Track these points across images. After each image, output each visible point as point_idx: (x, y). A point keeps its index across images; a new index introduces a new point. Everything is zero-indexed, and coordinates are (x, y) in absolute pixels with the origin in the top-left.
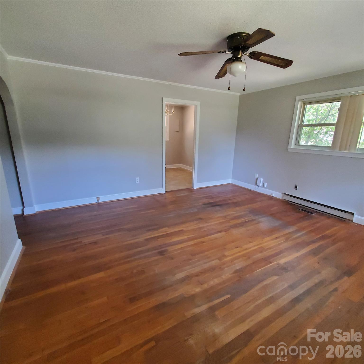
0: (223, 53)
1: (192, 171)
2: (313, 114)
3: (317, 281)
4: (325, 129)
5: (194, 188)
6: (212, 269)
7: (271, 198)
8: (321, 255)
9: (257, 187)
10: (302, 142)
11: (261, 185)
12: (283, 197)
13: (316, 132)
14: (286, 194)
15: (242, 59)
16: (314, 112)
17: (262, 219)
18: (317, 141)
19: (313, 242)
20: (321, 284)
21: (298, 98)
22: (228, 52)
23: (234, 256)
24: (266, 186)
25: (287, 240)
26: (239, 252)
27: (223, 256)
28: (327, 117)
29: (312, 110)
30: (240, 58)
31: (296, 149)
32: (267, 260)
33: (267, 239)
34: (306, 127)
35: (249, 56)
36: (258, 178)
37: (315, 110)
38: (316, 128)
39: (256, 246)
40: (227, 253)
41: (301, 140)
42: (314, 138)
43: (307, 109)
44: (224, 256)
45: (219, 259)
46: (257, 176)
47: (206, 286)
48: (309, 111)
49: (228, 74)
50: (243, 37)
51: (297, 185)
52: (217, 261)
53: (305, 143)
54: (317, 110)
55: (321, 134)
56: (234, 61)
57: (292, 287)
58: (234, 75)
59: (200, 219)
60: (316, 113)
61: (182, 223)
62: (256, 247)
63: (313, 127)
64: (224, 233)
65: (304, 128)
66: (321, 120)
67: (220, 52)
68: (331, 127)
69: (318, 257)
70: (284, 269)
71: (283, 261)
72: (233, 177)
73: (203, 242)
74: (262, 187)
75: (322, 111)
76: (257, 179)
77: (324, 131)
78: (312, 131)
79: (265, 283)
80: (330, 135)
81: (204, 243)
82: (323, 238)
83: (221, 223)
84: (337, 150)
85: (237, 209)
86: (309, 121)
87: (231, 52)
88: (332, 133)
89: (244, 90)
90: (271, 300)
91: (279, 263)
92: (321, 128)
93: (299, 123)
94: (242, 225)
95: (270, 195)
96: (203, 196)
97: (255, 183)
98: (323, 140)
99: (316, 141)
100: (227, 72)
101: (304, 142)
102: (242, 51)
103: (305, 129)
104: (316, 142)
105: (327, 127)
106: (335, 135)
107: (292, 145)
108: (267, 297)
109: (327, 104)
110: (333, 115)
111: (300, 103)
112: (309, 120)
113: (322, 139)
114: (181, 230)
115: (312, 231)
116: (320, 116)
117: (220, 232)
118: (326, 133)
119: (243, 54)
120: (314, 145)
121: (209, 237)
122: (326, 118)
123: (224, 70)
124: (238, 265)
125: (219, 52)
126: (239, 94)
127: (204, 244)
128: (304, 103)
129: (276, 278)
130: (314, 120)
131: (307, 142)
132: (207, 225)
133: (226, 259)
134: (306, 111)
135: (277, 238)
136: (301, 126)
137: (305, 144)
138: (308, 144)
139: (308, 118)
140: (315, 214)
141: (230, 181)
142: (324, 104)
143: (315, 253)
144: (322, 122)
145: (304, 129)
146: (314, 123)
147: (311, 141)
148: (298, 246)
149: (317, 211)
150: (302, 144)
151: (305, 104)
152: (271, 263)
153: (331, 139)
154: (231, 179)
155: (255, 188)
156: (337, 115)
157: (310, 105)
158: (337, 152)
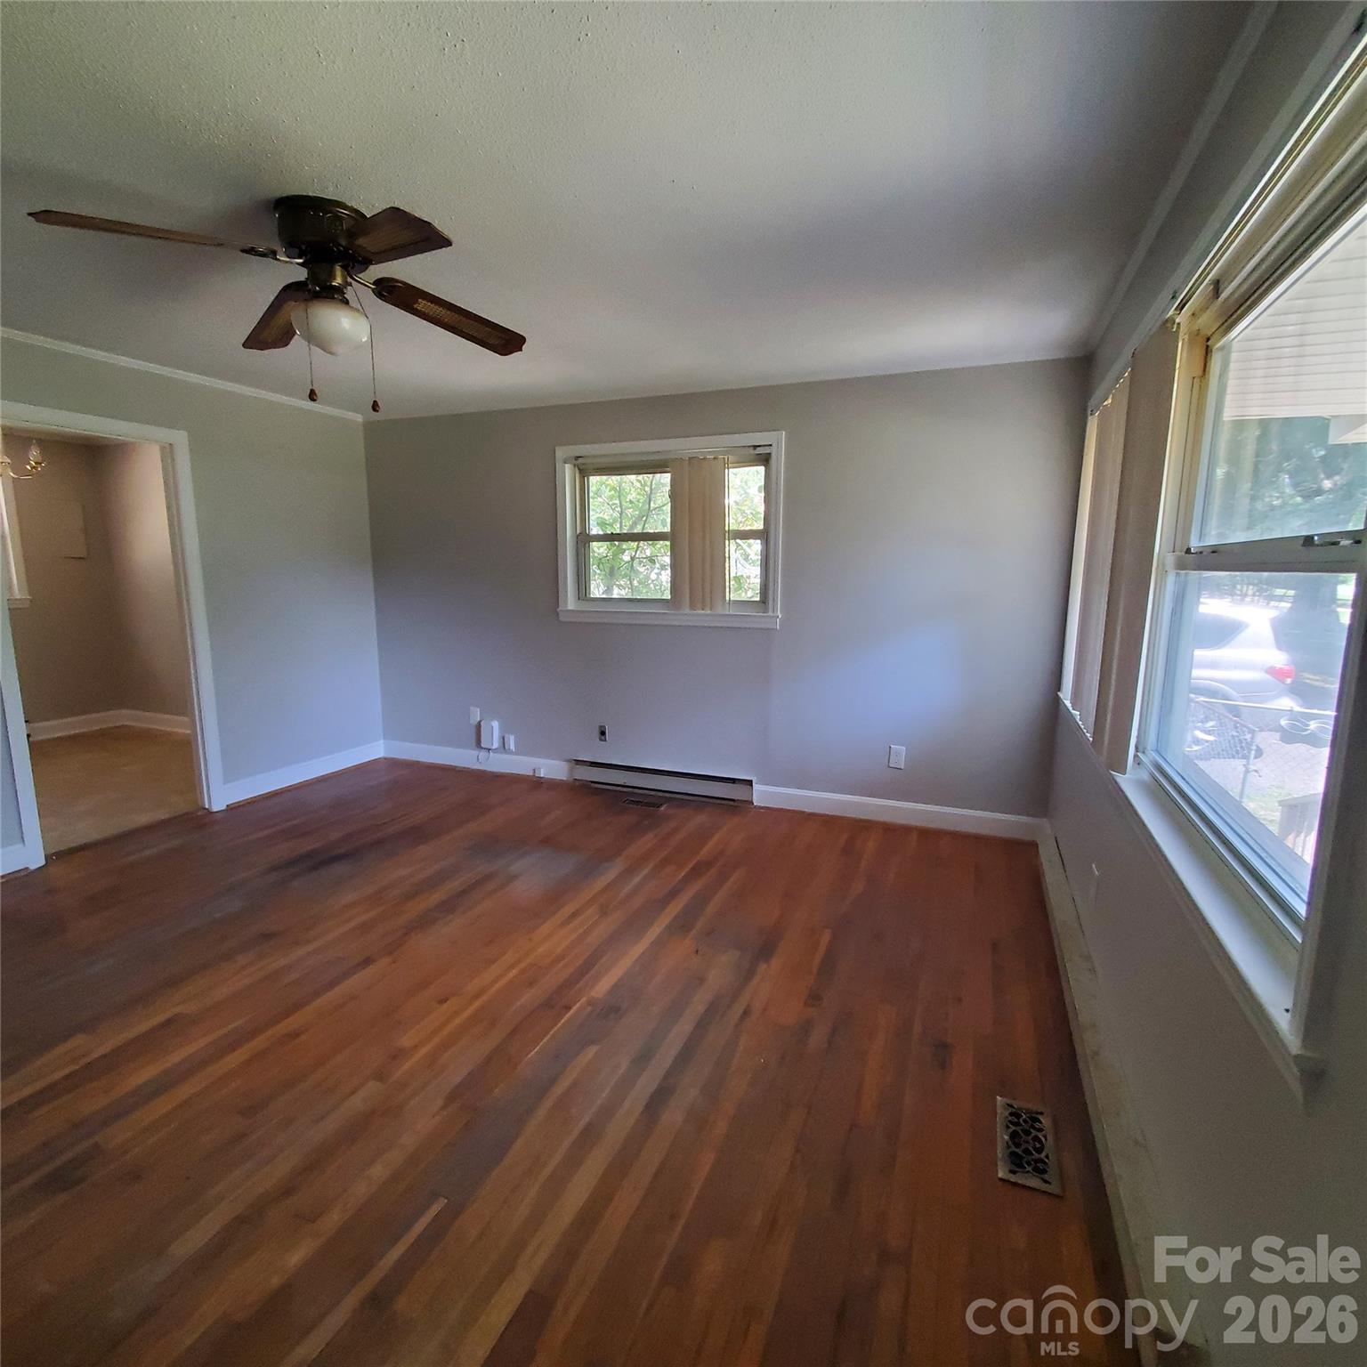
0: (263, 255)
1: (189, 732)
2: (611, 503)
3: (701, 1009)
4: (647, 549)
5: (215, 808)
6: (356, 1131)
7: (536, 783)
8: (700, 923)
9: (483, 754)
10: (597, 590)
11: (495, 745)
12: (571, 770)
13: (626, 558)
14: (578, 762)
15: (349, 293)
16: (611, 498)
17: (517, 867)
18: (635, 583)
19: (673, 894)
20: (714, 1010)
21: (561, 453)
22: (288, 259)
23: (436, 1040)
24: (512, 747)
25: (604, 912)
26: (457, 1013)
27: (394, 1057)
28: (646, 514)
29: (607, 493)
30: (340, 291)
31: (583, 611)
32: (555, 1004)
33: (545, 929)
34: (600, 544)
35: (373, 290)
36: (479, 723)
37: (613, 492)
38: (625, 545)
39: (512, 967)
40: (406, 1041)
41: (593, 585)
42: (625, 576)
43: (593, 489)
44: (397, 1055)
45: (380, 1076)
46: (476, 714)
47: (334, 1219)
48: (598, 494)
49: (297, 342)
50: (338, 218)
51: (604, 727)
52: (373, 1087)
53: (603, 593)
54: (620, 493)
55: (640, 562)
56: (317, 296)
57: (643, 1059)
58: (324, 347)
59: (267, 937)
60: (617, 502)
61: (174, 983)
62: (514, 972)
63: (617, 543)
64: (385, 961)
65: (594, 545)
66: (635, 524)
67: (251, 251)
68: (661, 542)
69: (694, 932)
70: (610, 1011)
71: (602, 988)
72: (389, 734)
73: (295, 1035)
74: (501, 753)
75: (632, 496)
76: (479, 726)
77: (648, 553)
78: (615, 555)
79: (559, 1089)
80: (663, 567)
81: (298, 1035)
82: (697, 871)
83: (365, 928)
84: (687, 611)
85: (423, 850)
86: (602, 524)
87: (301, 261)
88: (667, 560)
89: (375, 407)
90: (589, 1137)
91: (593, 997)
92: (638, 547)
93: (578, 532)
94: (448, 907)
95: (531, 774)
96: (261, 835)
97: (473, 741)
98: (650, 582)
99: (631, 583)
100: (295, 333)
101: (602, 588)
102: (344, 267)
103: (598, 549)
104: (632, 588)
105: (650, 542)
106: (674, 566)
107: (570, 602)
108: (575, 1134)
109: (640, 477)
110: (660, 508)
111: (568, 468)
112: (602, 522)
113: (647, 577)
114: (169, 1022)
115: (666, 862)
116: (630, 510)
117: (367, 962)
118: (652, 560)
119: (349, 280)
120: (629, 596)
121: (318, 1003)
122: (644, 518)
123: (279, 321)
124: (458, 1069)
125: (246, 248)
126: (359, 418)
127: (297, 1041)
128: (579, 469)
129: (592, 1051)
130: (615, 521)
131: (609, 589)
132: (302, 951)
133: (407, 1066)
134: (591, 494)
135: (574, 915)
136: (584, 540)
137: (604, 596)
138: (612, 594)
139: (601, 515)
140: (665, 806)
141: (377, 750)
142: (633, 477)
143: (682, 925)
144: (638, 529)
145: (596, 549)
146: (618, 532)
147: (619, 586)
148: (635, 923)
149: (667, 795)
150: (598, 596)
151: (584, 472)
152: (568, 1008)
153: (666, 576)
154: (382, 741)
155: (478, 759)
156: (668, 508)
157: (598, 478)
158: (688, 616)
